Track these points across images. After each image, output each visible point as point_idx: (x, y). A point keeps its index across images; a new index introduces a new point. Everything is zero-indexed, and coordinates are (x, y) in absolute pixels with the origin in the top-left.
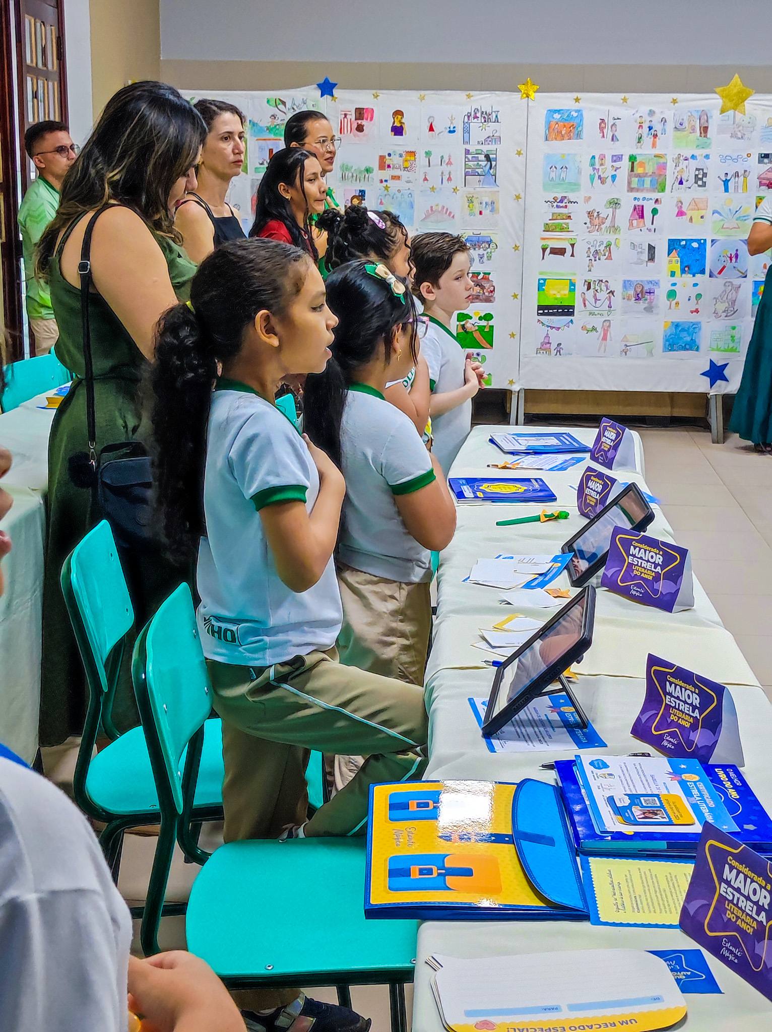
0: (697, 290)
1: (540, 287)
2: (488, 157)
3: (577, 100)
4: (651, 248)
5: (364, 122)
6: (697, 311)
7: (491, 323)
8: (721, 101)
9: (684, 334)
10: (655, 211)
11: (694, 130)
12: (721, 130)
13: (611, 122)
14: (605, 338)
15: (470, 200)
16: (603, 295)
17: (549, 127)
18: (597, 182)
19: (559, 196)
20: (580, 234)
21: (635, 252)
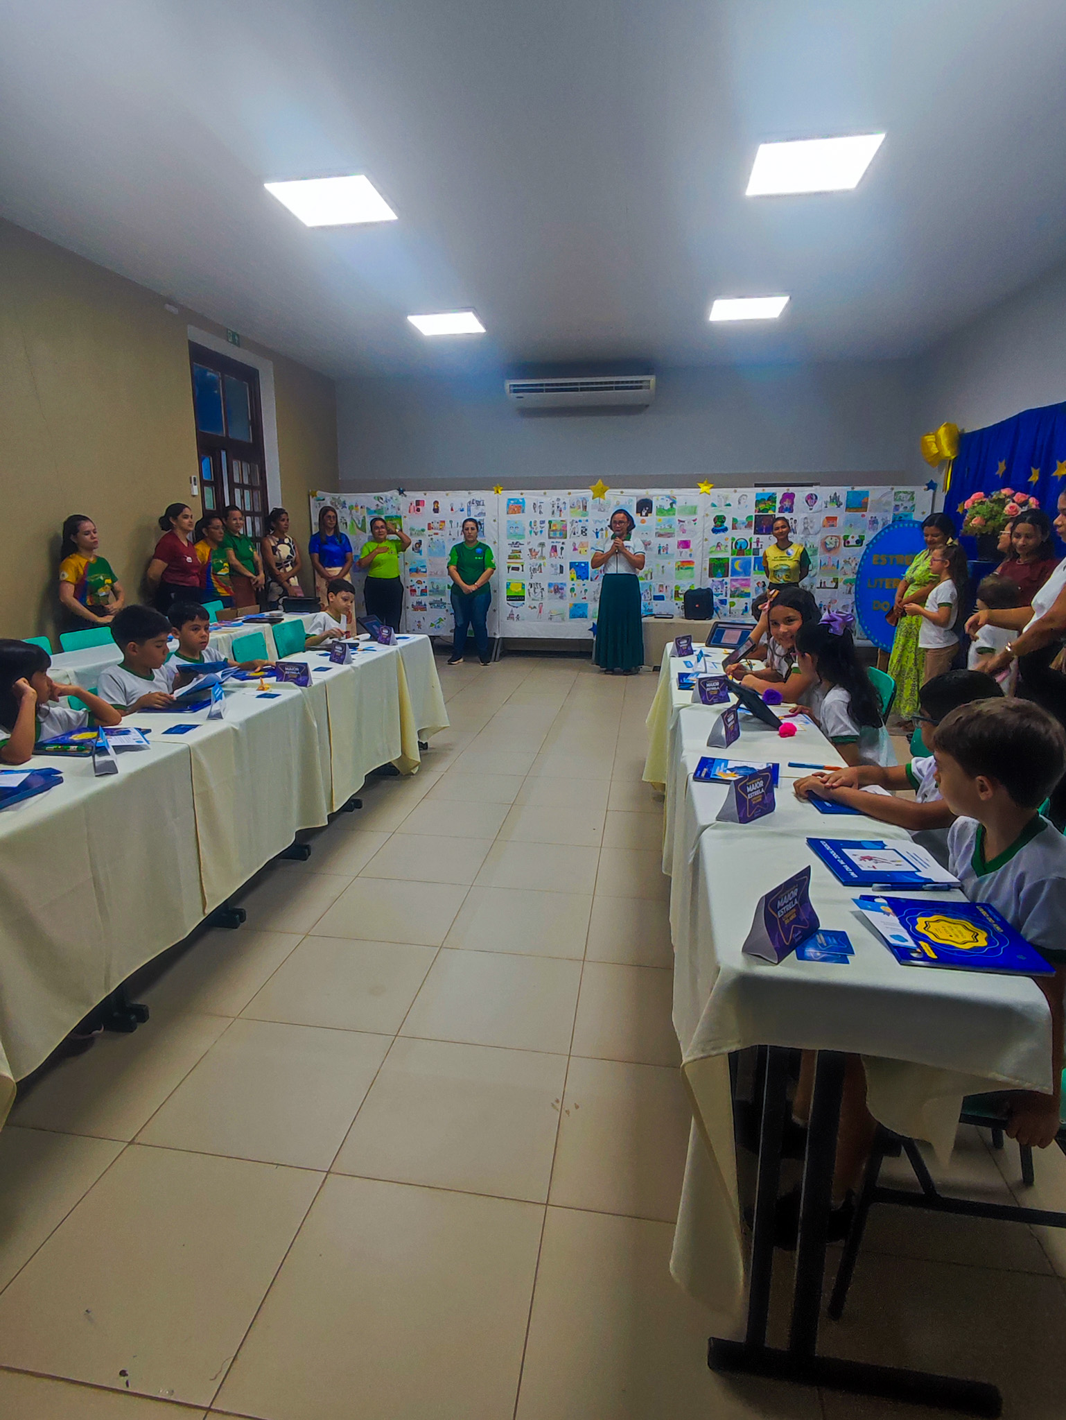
0: (585, 587)
1: (508, 586)
3: (522, 494)
4: (561, 567)
5: (420, 507)
6: (585, 598)
8: (592, 493)
9: (578, 609)
10: (562, 548)
11: (579, 506)
12: (593, 507)
13: (539, 504)
14: (540, 612)
16: (538, 590)
17: (508, 505)
18: (533, 534)
19: (515, 542)
20: (526, 561)
21: (553, 569)
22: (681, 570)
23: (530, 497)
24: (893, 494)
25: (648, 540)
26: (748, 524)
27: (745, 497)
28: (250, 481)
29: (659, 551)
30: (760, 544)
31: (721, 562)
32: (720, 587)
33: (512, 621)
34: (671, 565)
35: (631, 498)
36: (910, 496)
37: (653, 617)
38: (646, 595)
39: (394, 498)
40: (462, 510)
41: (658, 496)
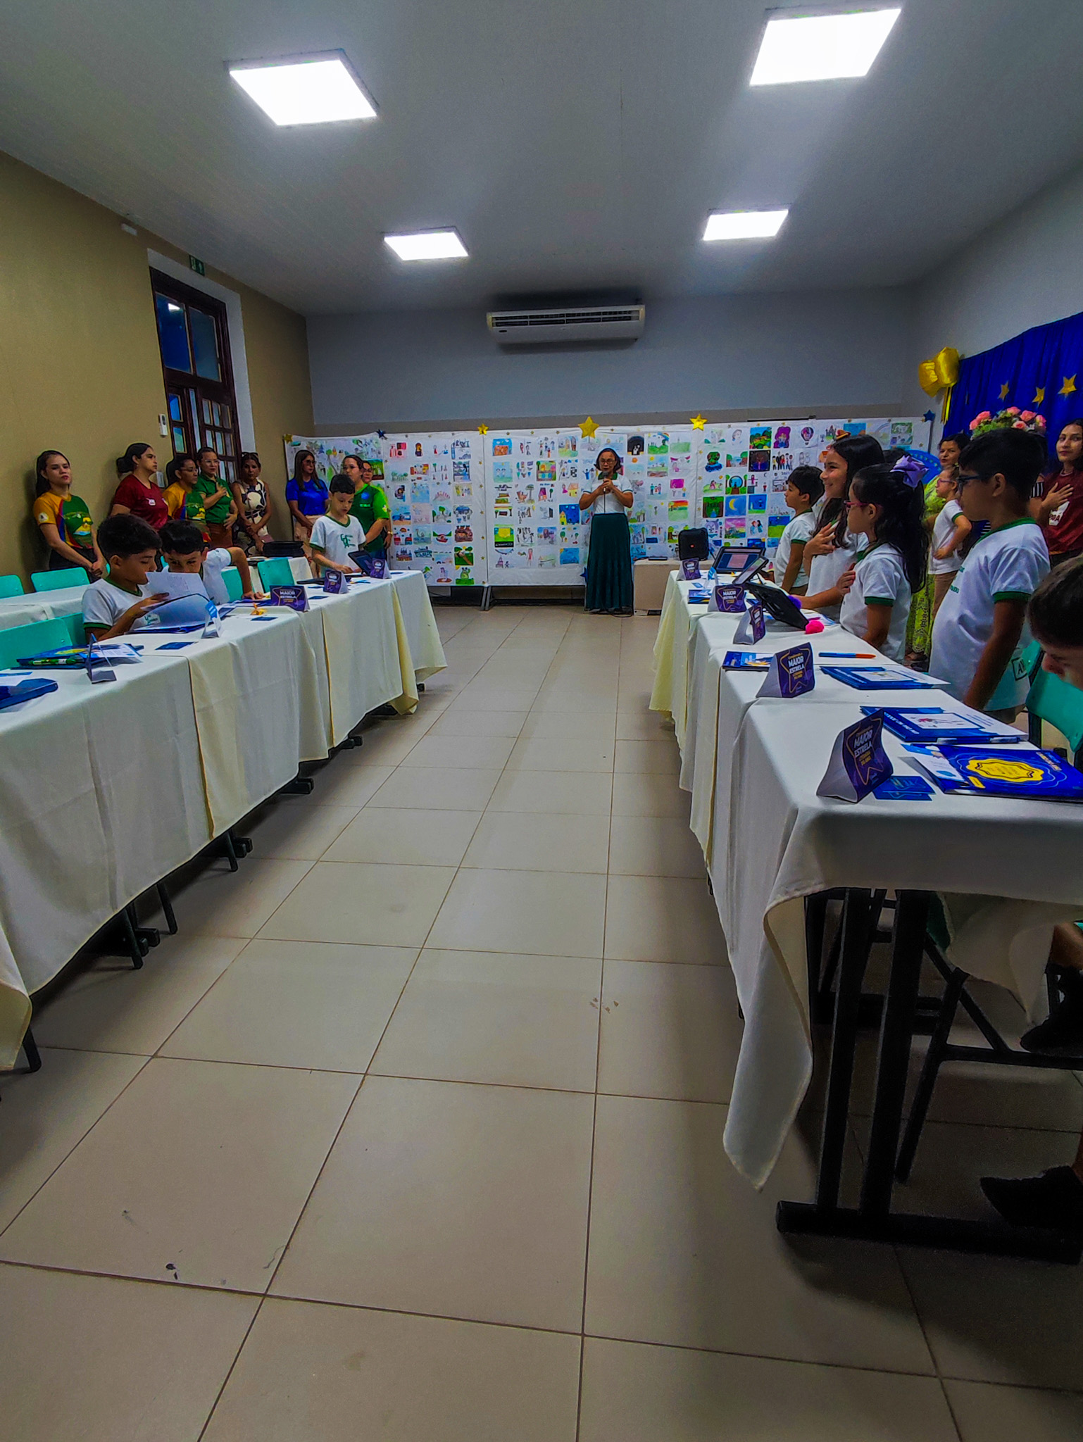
0: (576, 531)
1: (496, 531)
2: (464, 466)
3: (508, 434)
4: (551, 510)
6: (576, 543)
7: (472, 552)
8: (581, 431)
9: (570, 555)
10: (551, 491)
11: (569, 447)
12: (583, 446)
13: (526, 444)
14: (530, 558)
15: (457, 489)
16: (528, 536)
17: (494, 447)
18: (521, 476)
19: (502, 485)
20: (514, 504)
21: (542, 513)
22: (674, 511)
23: (517, 437)
24: (891, 425)
25: (640, 480)
26: (743, 462)
27: (739, 432)
28: (222, 423)
29: (652, 490)
30: (755, 481)
31: (715, 501)
32: (714, 527)
33: (501, 568)
34: (665, 504)
35: (623, 436)
36: (907, 427)
37: (647, 560)
38: (639, 538)
39: (374, 441)
40: (445, 453)
41: (649, 432)
